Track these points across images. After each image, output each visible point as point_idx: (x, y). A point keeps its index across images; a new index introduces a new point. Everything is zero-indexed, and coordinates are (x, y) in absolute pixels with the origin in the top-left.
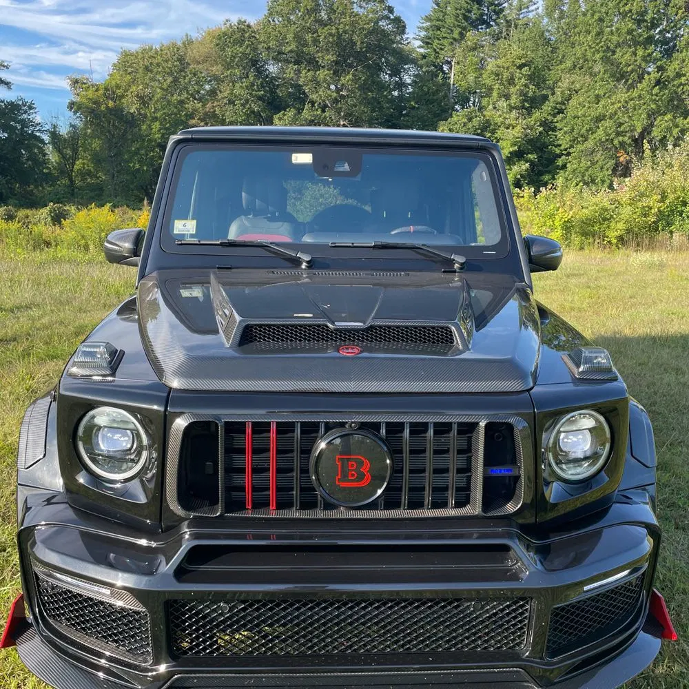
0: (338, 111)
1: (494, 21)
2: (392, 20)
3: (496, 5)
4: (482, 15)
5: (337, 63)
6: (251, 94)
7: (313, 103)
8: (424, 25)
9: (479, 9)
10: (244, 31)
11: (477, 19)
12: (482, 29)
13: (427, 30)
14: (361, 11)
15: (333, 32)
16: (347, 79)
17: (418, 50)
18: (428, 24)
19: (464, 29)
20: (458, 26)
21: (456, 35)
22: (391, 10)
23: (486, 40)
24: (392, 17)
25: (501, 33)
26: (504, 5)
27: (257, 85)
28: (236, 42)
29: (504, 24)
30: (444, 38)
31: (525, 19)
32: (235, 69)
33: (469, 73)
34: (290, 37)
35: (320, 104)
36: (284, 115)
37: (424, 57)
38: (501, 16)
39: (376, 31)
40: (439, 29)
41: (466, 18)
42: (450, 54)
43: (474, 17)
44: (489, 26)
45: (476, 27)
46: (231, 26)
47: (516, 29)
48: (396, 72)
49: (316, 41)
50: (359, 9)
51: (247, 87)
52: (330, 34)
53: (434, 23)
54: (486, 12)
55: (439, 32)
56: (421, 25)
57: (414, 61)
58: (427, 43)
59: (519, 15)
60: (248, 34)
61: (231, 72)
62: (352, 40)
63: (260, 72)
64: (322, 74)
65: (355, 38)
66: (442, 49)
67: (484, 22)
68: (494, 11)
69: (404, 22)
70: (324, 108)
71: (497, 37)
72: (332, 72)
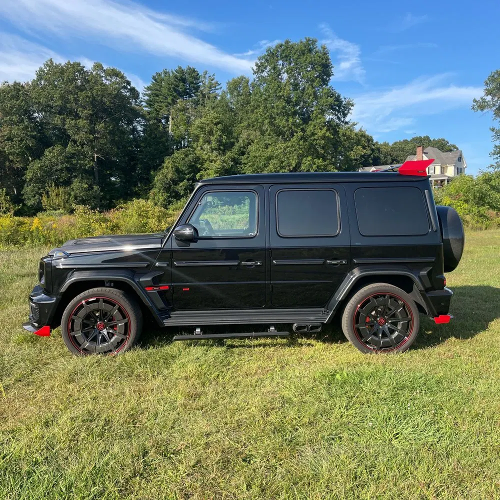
0: (93, 147)
1: (194, 93)
2: (129, 89)
3: (195, 84)
4: (186, 89)
5: (91, 115)
6: (27, 134)
7: (75, 142)
8: (147, 92)
9: (184, 86)
10: (19, 90)
11: (183, 92)
12: (186, 98)
13: (149, 95)
14: (108, 83)
15: (89, 95)
16: (100, 127)
17: (144, 108)
18: (150, 92)
19: (175, 97)
20: (171, 95)
21: (169, 100)
22: (129, 83)
23: (189, 105)
24: (129, 87)
25: (199, 101)
26: (200, 84)
27: (31, 128)
28: (13, 97)
29: (201, 96)
30: (161, 102)
31: (214, 94)
32: (13, 116)
33: (180, 125)
34: (57, 96)
35: (81, 142)
36: (53, 149)
37: (149, 113)
38: (199, 91)
39: (119, 96)
40: (157, 96)
41: (175, 90)
42: (166, 113)
43: (181, 90)
44: (191, 96)
45: (182, 96)
46: (9, 86)
47: (209, 99)
48: (130, 122)
49: (76, 100)
50: (106, 81)
51: (23, 128)
52: (87, 96)
53: (154, 92)
54: (188, 87)
55: (158, 98)
56: (145, 92)
57: (143, 117)
58: (150, 105)
59: (210, 91)
60: (22, 92)
61: (10, 118)
62: (102, 101)
63: (31, 119)
64: (81, 123)
65: (105, 100)
66: (161, 109)
67: (187, 94)
68: (194, 87)
69: (137, 91)
70: (82, 145)
71: (196, 103)
72: (88, 121)
